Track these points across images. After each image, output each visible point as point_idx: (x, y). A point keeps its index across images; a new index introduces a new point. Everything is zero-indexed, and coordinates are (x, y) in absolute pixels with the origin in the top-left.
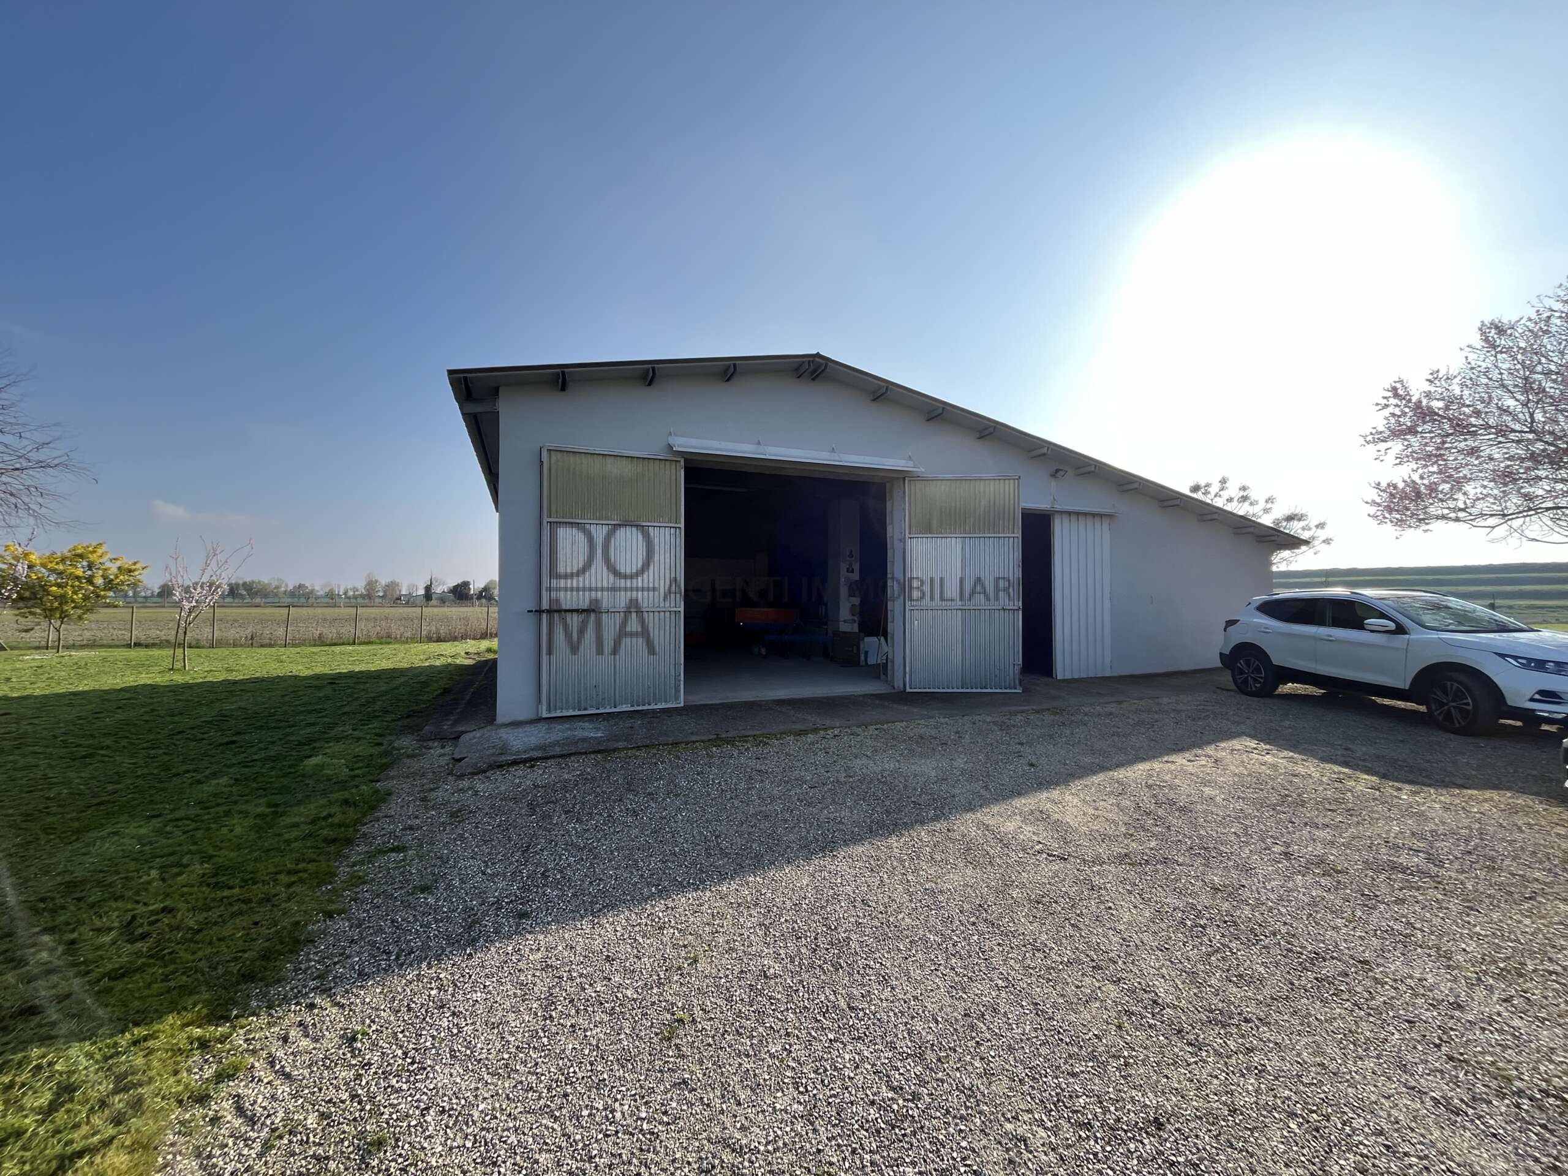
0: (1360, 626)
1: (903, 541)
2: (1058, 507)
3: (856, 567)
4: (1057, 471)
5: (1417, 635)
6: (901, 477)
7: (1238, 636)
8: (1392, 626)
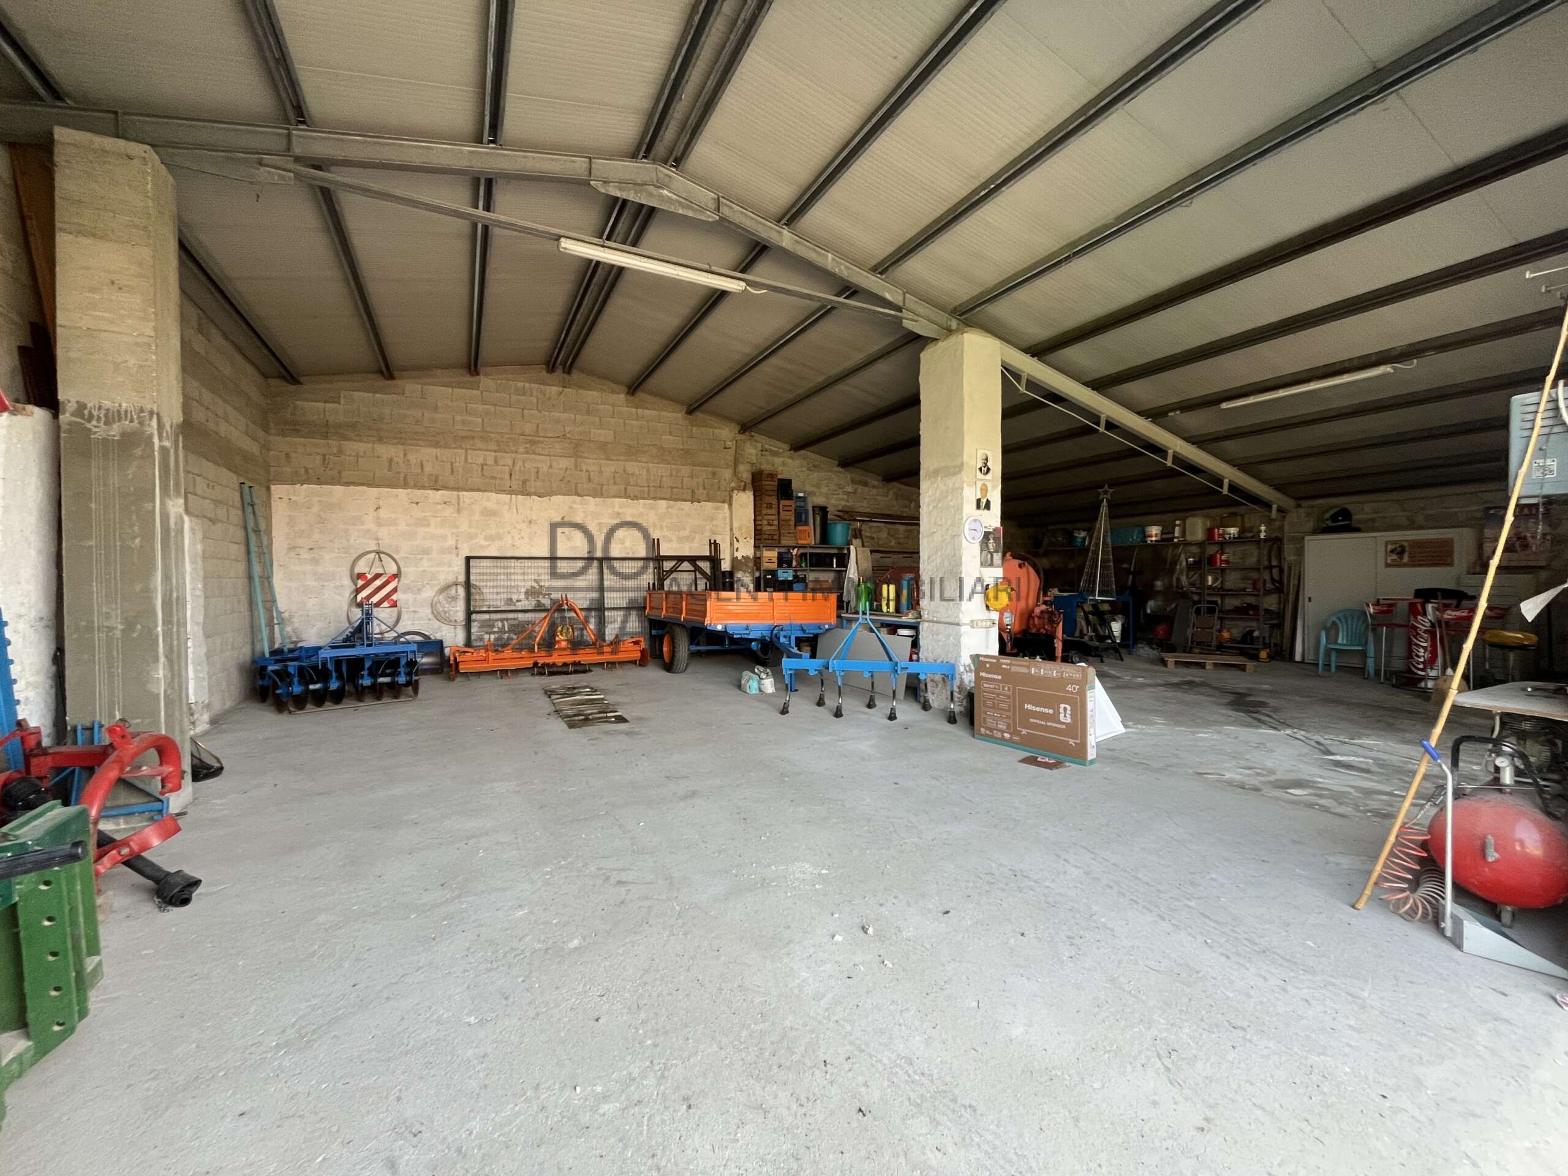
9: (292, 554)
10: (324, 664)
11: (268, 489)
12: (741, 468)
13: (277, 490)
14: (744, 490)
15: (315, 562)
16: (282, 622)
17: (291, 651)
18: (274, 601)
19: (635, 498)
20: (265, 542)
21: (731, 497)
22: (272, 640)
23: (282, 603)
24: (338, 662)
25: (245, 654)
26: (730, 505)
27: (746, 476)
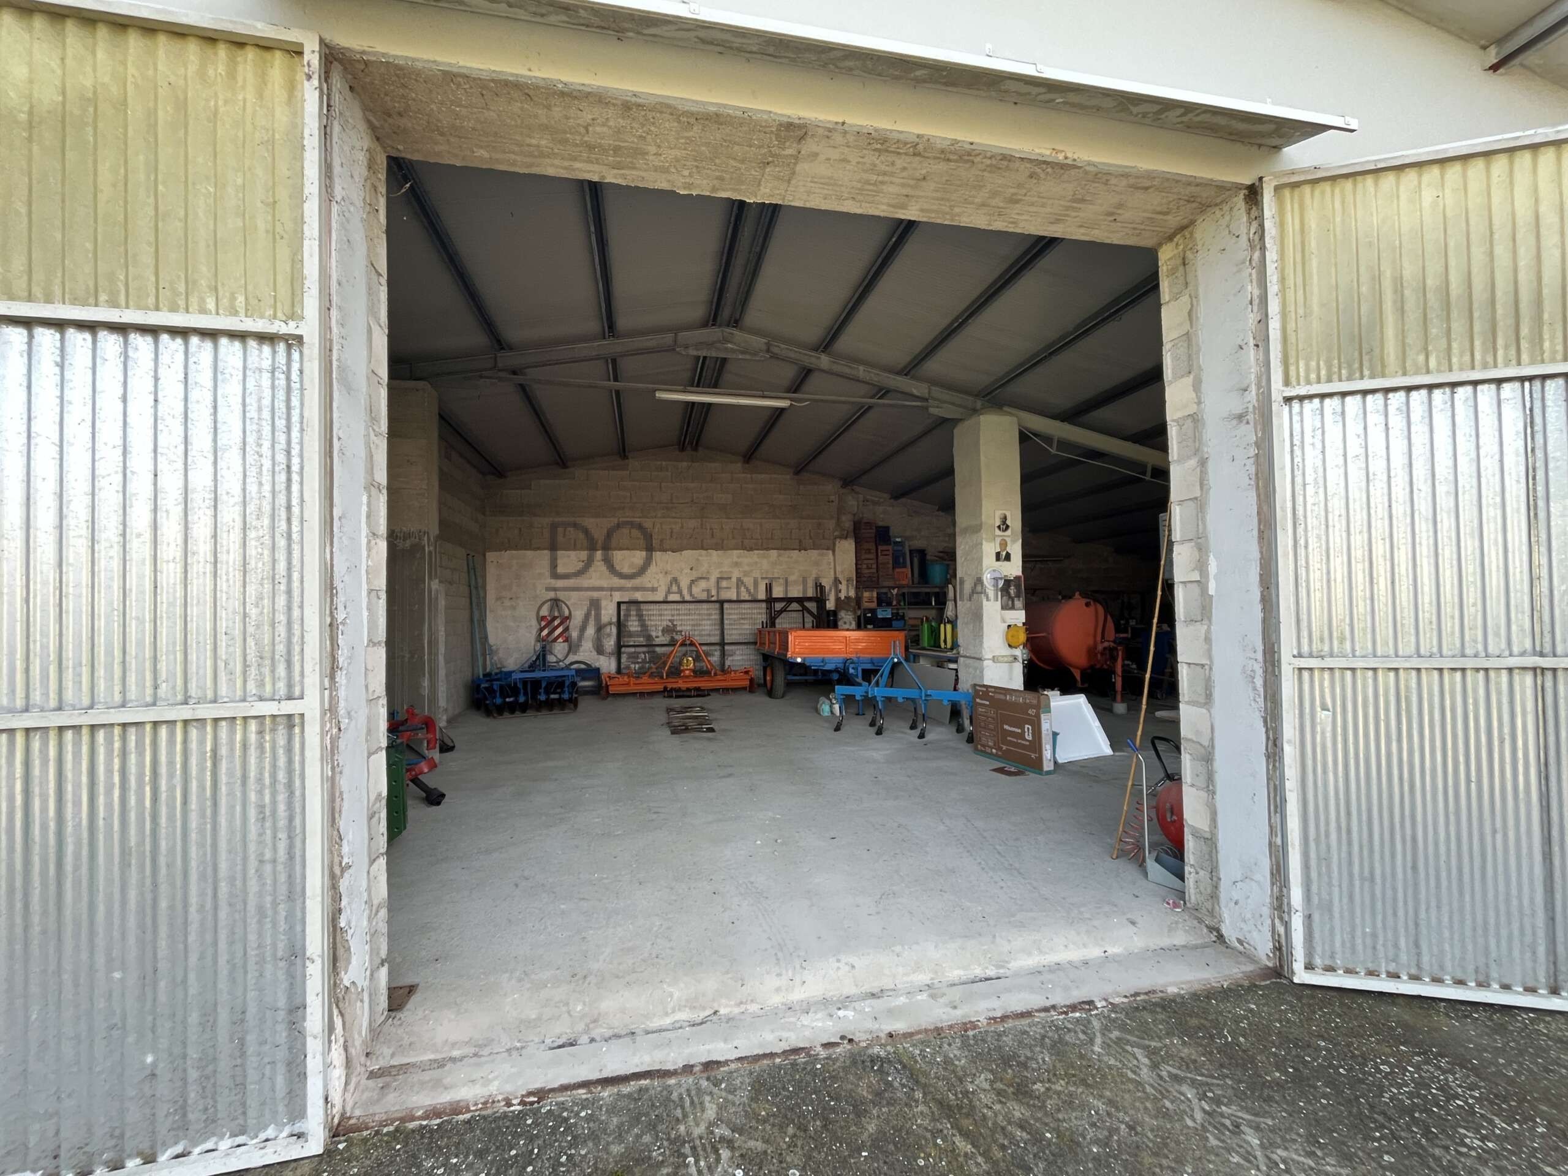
9: (499, 603)
10: (515, 683)
11: (484, 555)
12: (844, 518)
13: (491, 556)
14: (846, 538)
15: (514, 608)
16: (492, 652)
17: (496, 674)
18: (486, 638)
19: (751, 549)
20: (482, 595)
21: (834, 544)
22: (485, 668)
23: (492, 640)
24: (525, 682)
25: (467, 675)
26: (834, 552)
27: (848, 524)
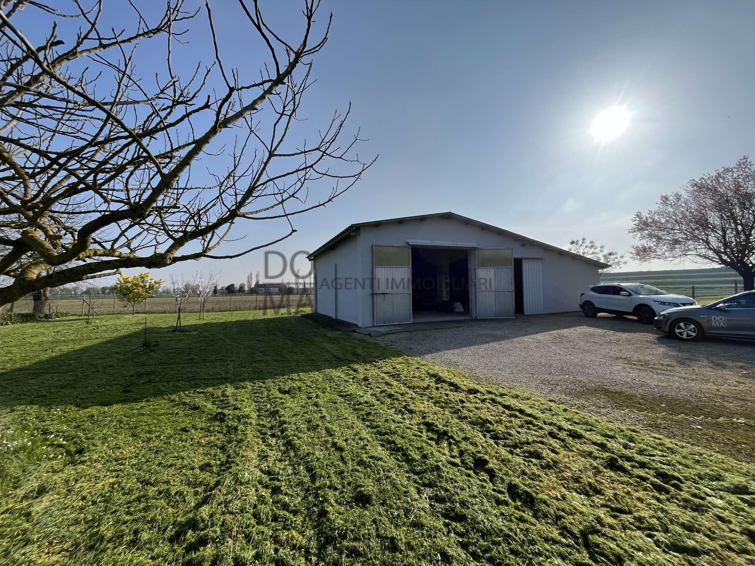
0: (618, 294)
1: (475, 269)
2: (525, 256)
3: (448, 277)
4: (524, 244)
5: (634, 296)
6: (474, 249)
7: (585, 298)
8: (627, 294)
